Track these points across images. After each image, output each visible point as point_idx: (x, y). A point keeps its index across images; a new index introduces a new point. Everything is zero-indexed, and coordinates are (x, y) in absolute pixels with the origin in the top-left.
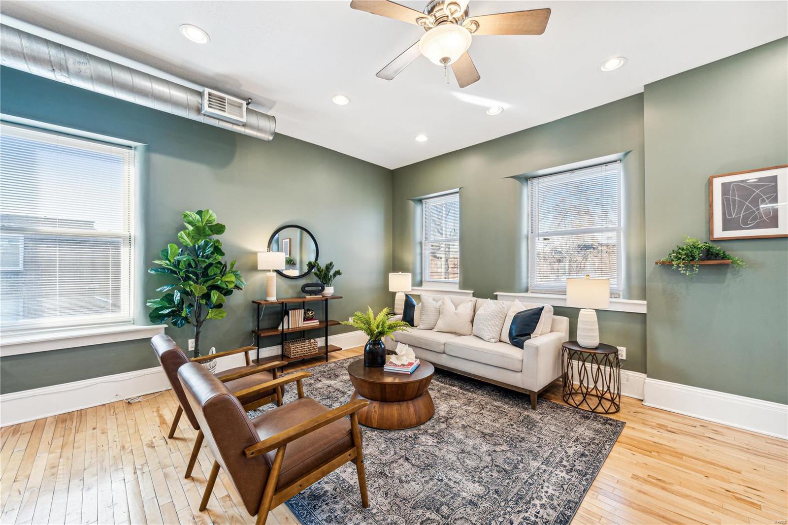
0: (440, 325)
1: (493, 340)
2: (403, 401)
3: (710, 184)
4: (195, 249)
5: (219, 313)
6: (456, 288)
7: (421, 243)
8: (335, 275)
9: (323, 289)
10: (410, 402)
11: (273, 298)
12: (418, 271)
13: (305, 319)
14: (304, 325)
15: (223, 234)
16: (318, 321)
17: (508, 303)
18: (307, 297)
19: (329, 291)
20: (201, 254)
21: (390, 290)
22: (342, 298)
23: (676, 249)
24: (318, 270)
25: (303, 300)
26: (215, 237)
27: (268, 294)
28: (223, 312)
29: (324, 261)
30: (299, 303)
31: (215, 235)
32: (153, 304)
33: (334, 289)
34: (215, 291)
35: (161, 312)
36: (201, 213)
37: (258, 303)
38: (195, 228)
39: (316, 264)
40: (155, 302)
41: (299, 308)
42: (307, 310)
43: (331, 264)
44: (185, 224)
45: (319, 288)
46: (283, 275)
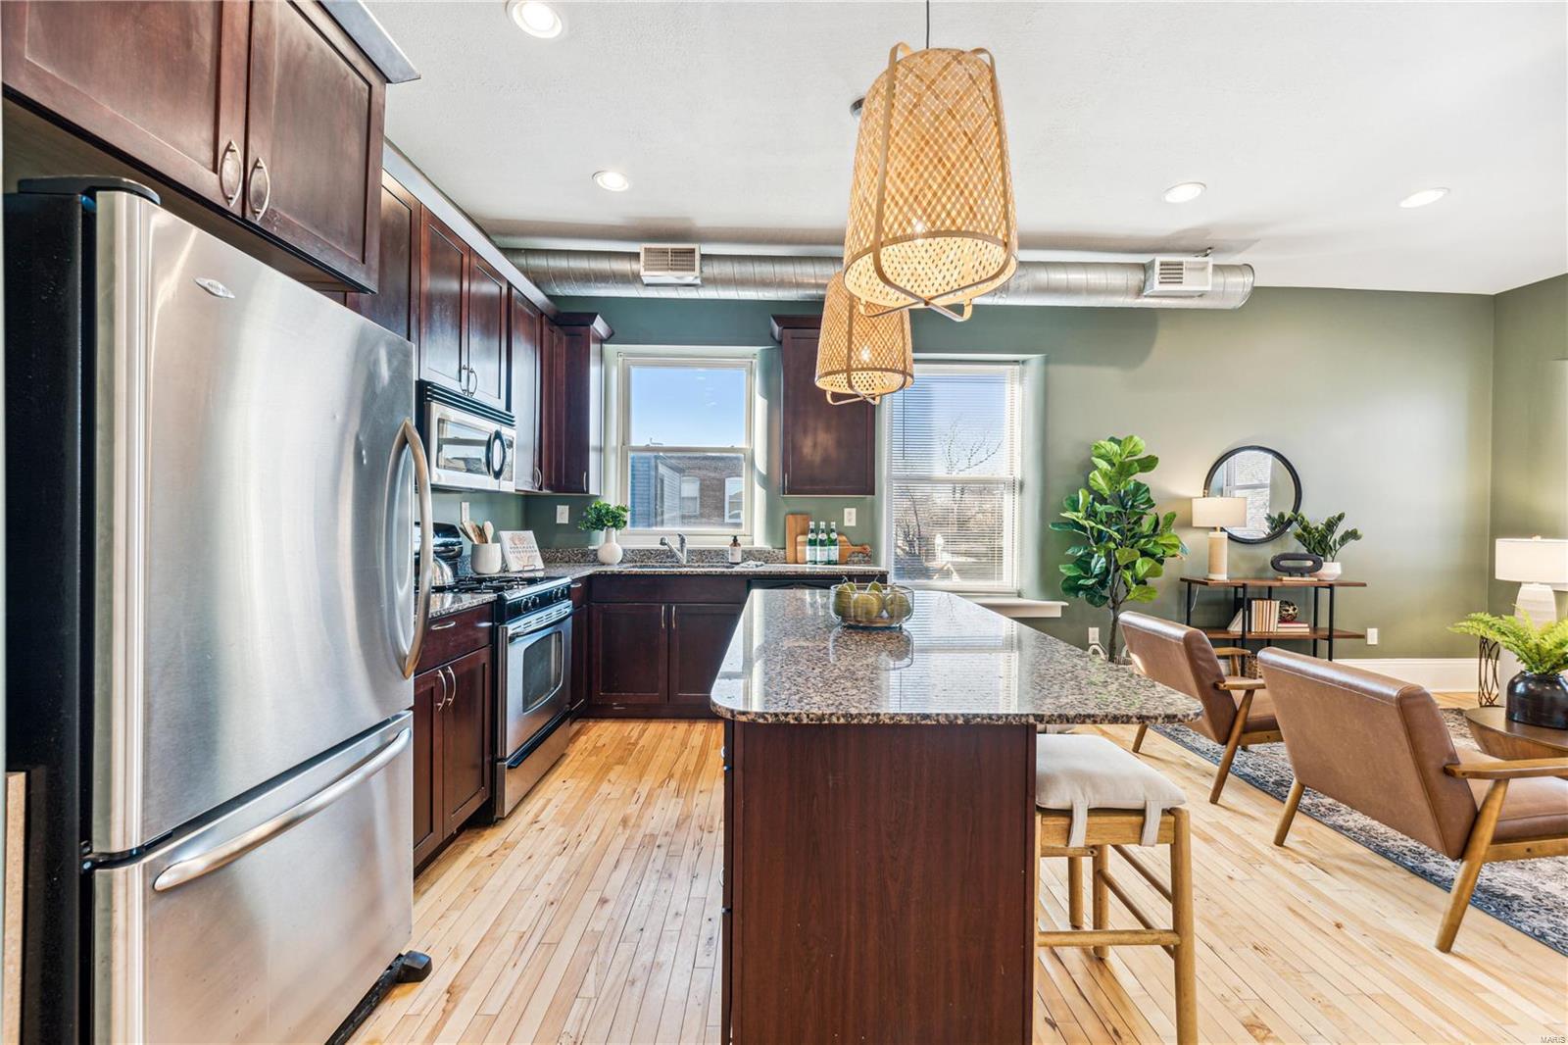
4: (1119, 495)
5: (1146, 593)
8: (1344, 539)
9: (1318, 566)
11: (1221, 576)
13: (1283, 620)
14: (1279, 630)
15: (1152, 472)
16: (1306, 625)
18: (1285, 578)
19: (1331, 570)
20: (1130, 503)
21: (1501, 577)
22: (1364, 585)
24: (1305, 529)
25: (1278, 584)
26: (1140, 477)
27: (1211, 569)
28: (1152, 591)
29: (1315, 514)
30: (1270, 588)
31: (1139, 474)
32: (1067, 570)
33: (1343, 568)
34: (1146, 558)
35: (1081, 582)
36: (1118, 442)
37: (1190, 582)
38: (1112, 464)
39: (1297, 517)
40: (1069, 569)
41: (1270, 598)
42: (1284, 603)
43: (1341, 517)
44: (1093, 458)
45: (1309, 563)
46: (1231, 538)
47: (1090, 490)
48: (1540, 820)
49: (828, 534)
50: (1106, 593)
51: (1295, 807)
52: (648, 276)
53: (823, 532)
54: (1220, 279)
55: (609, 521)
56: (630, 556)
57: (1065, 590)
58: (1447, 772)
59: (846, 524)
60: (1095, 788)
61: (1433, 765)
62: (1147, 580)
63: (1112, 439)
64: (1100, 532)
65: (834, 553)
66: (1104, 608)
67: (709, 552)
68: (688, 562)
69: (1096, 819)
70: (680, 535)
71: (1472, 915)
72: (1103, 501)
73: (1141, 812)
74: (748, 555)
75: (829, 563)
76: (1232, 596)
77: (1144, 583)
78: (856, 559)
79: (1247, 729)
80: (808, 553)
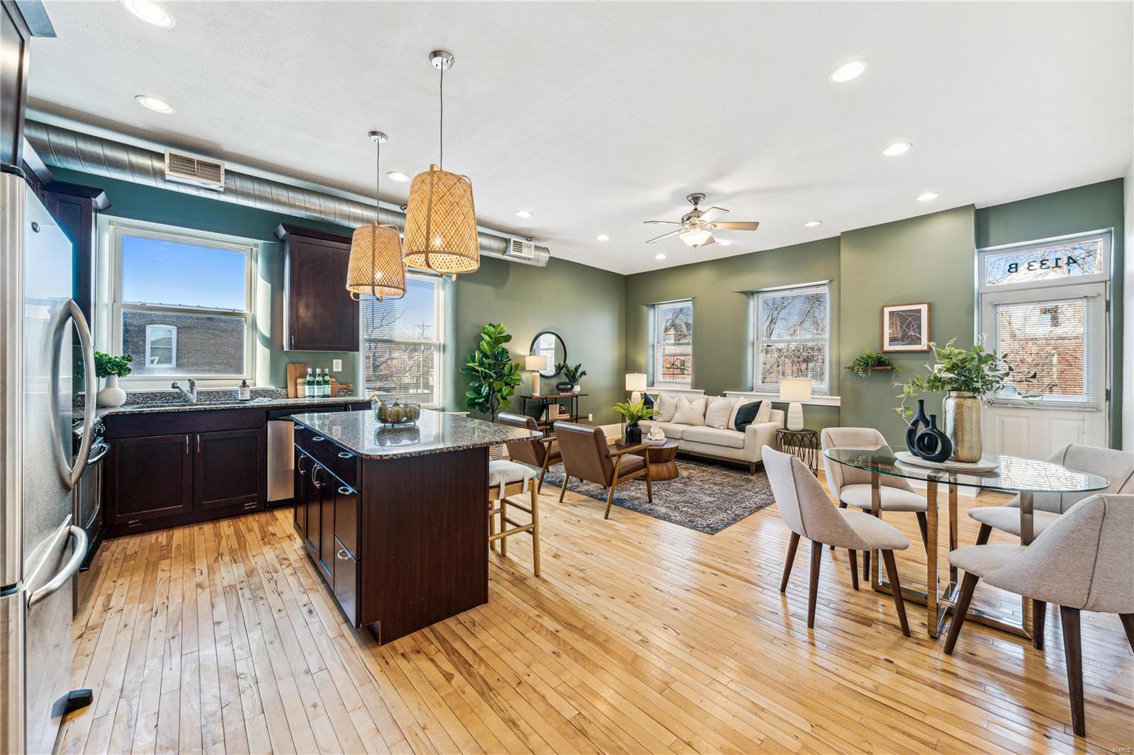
0: (677, 417)
1: (722, 427)
2: (659, 462)
3: (882, 312)
4: (495, 354)
5: (507, 404)
6: (688, 388)
7: (653, 346)
8: (581, 375)
9: (572, 387)
10: (663, 464)
11: (537, 394)
12: (651, 371)
13: (560, 413)
14: (559, 418)
15: (509, 343)
16: (569, 414)
17: (735, 399)
18: (561, 394)
19: (577, 389)
20: (499, 358)
21: (627, 389)
22: (587, 395)
23: (859, 358)
24: (568, 370)
25: (558, 396)
26: (504, 345)
27: (533, 391)
28: (509, 402)
29: (571, 364)
30: (556, 398)
31: (504, 343)
32: (470, 395)
33: (581, 388)
34: (507, 387)
35: (477, 401)
36: (494, 326)
37: (525, 397)
38: (491, 338)
39: (565, 366)
40: (471, 394)
41: (556, 403)
42: (561, 405)
43: (580, 365)
44: (482, 334)
45: (569, 386)
46: (541, 376)
47: (481, 352)
48: (629, 468)
49: (323, 377)
50: (489, 405)
51: (565, 488)
52: (170, 175)
53: (319, 375)
54: (537, 253)
55: (113, 370)
56: (133, 398)
57: (469, 405)
58: (607, 457)
59: (335, 370)
60: (507, 475)
61: (603, 455)
62: (507, 397)
63: (490, 325)
64: (486, 373)
65: (327, 389)
66: (488, 413)
67: (218, 392)
68: (197, 401)
69: (507, 486)
70: (189, 380)
71: (613, 507)
72: (487, 357)
73: (522, 481)
74: (256, 394)
75: (324, 396)
76: (541, 404)
77: (506, 399)
78: (342, 393)
79: (550, 459)
80: (307, 390)
